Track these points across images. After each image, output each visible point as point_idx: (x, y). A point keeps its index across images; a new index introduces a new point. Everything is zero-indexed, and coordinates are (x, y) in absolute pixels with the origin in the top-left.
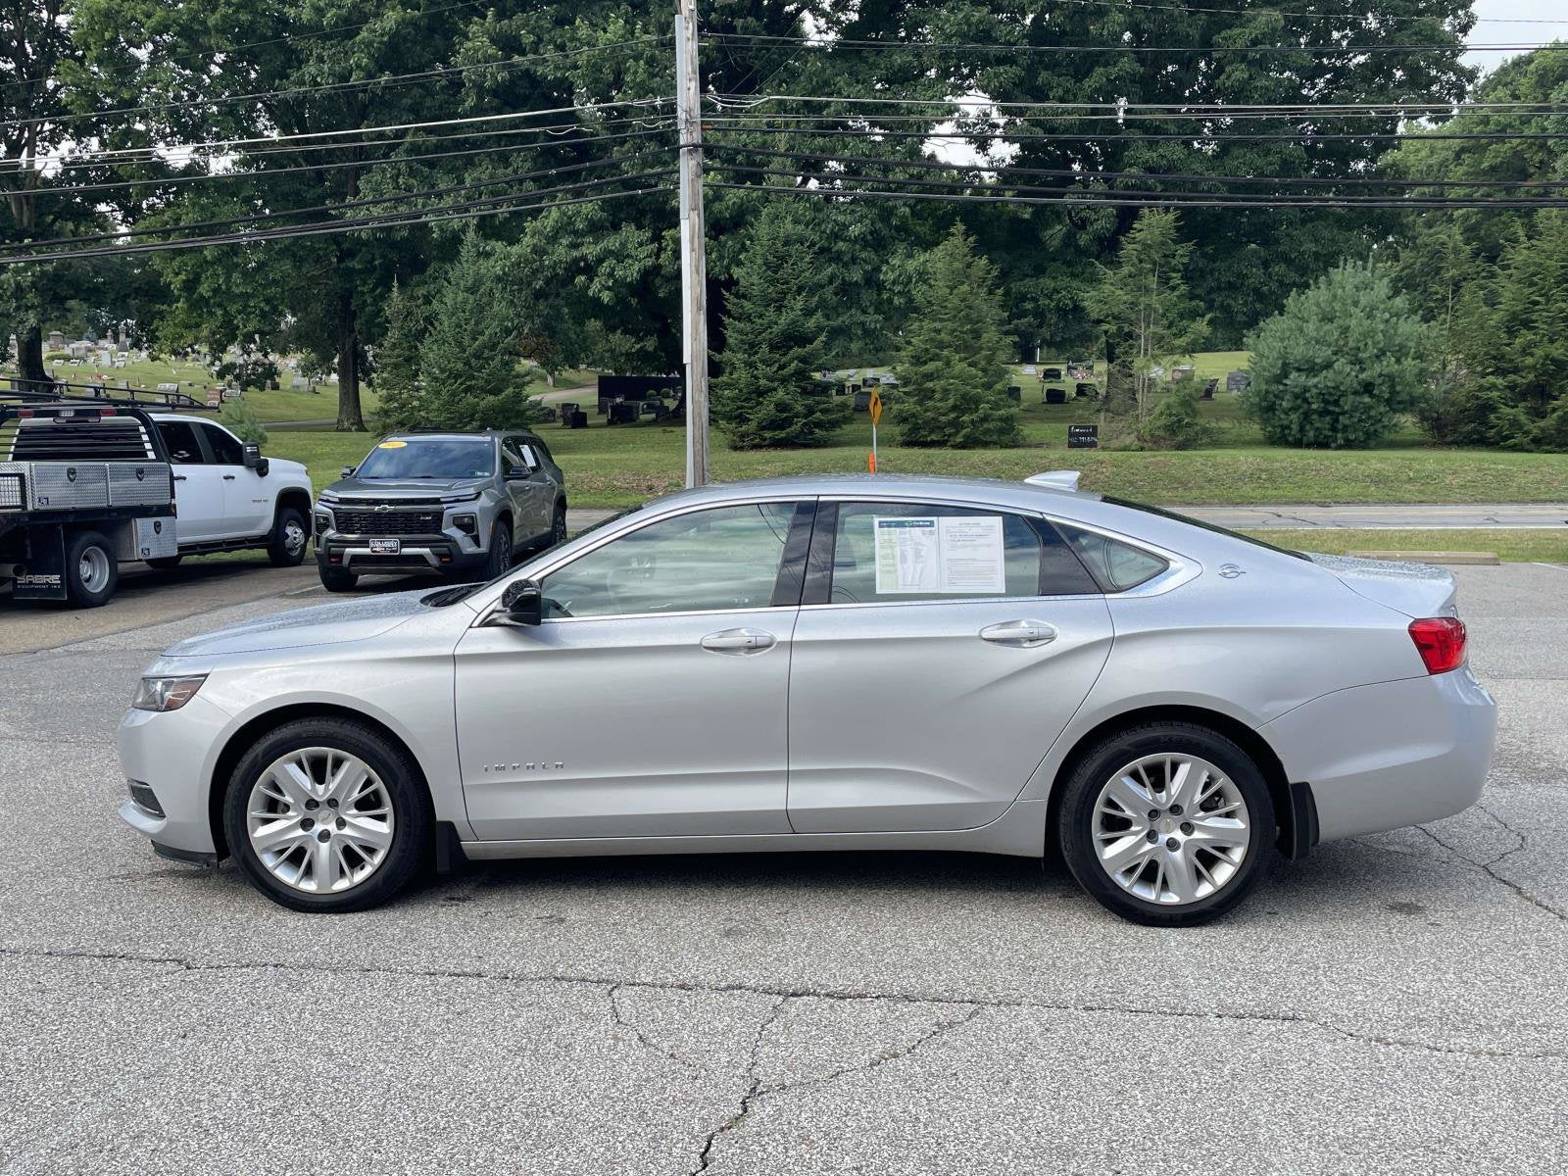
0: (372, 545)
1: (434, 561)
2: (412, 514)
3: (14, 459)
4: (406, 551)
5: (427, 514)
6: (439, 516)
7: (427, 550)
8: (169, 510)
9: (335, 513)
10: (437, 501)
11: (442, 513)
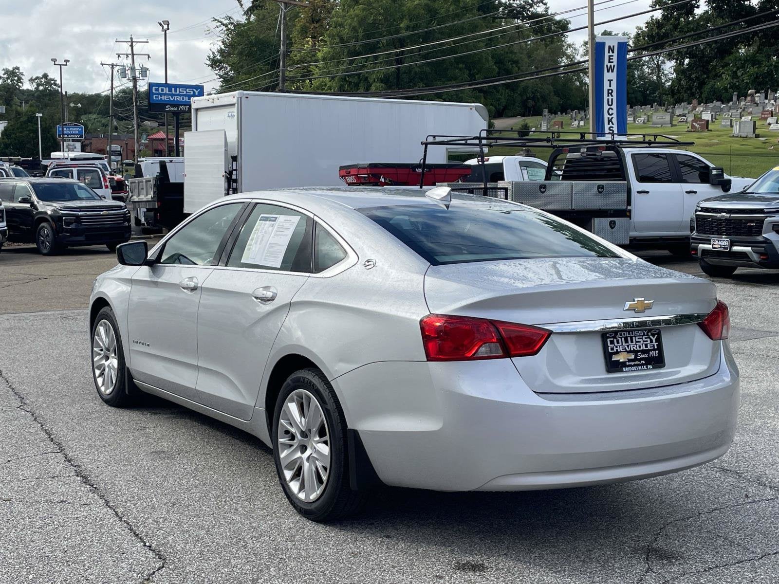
0: (712, 242)
1: (755, 257)
2: (741, 220)
3: (563, 179)
4: (736, 248)
5: (752, 221)
6: (761, 222)
7: (749, 249)
8: (625, 213)
9: (697, 218)
10: (761, 211)
11: (763, 221)
